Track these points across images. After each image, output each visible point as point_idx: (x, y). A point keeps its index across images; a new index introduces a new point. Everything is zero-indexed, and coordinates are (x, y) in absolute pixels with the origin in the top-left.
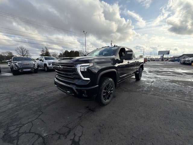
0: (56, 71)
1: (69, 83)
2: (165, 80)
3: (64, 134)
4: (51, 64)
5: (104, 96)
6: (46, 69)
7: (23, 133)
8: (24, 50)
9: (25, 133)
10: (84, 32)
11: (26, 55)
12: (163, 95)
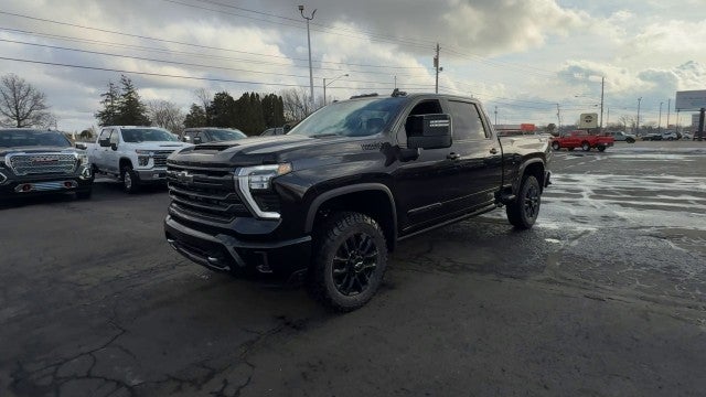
0: (172, 188)
1: (213, 231)
2: (641, 227)
3: (193, 382)
4: (151, 161)
5: (338, 278)
6: (126, 183)
7: (67, 379)
8: (22, 93)
9: (76, 377)
10: (301, 9)
11: (32, 114)
12: (585, 283)
